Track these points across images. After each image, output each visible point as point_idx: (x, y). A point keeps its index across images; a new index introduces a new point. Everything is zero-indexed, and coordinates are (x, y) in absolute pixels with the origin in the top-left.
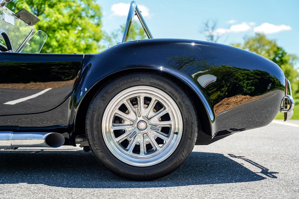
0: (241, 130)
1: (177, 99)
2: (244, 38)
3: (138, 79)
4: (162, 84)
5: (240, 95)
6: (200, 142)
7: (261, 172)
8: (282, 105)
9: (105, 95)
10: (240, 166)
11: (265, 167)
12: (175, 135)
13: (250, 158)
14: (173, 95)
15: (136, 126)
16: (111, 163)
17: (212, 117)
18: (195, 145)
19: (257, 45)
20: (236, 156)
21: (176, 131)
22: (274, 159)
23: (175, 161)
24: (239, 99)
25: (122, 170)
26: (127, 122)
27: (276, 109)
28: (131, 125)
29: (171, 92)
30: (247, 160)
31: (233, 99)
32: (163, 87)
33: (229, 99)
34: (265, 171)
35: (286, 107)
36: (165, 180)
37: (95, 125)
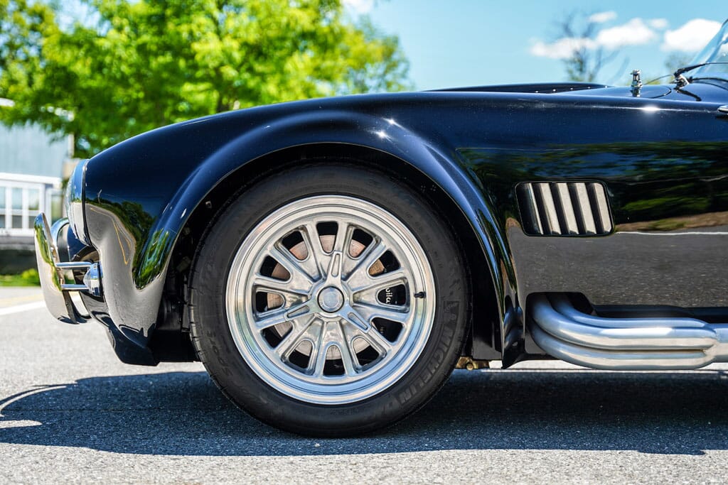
2: (668, 65)
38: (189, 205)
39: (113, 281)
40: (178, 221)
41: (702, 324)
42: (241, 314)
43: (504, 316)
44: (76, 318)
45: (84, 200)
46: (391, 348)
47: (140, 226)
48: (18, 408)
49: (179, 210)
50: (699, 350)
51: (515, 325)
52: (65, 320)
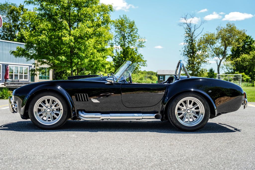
0: (226, 113)
1: (202, 101)
3: (188, 94)
4: (197, 96)
5: (226, 97)
6: (211, 117)
7: (234, 130)
8: (243, 102)
9: (176, 100)
10: (225, 128)
11: (236, 128)
12: (202, 115)
13: (229, 125)
14: (201, 100)
15: (186, 111)
16: (178, 125)
17: (215, 108)
18: (209, 118)
19: (228, 35)
20: (222, 124)
21: (202, 113)
22: (240, 125)
23: (202, 125)
24: (225, 99)
25: (183, 128)
26: (182, 110)
27: (241, 104)
28: (184, 111)
29: (200, 99)
30: (228, 126)
31: (222, 99)
32: (197, 97)
33: (221, 98)
34: (236, 129)
35: (244, 103)
36: (198, 131)
37: (173, 111)
38: (30, 95)
39: (18, 107)
40: (29, 96)
41: (100, 114)
42: (36, 113)
43: (72, 113)
44: (14, 112)
45: (14, 95)
46: (57, 117)
47: (23, 98)
48: (5, 126)
49: (29, 95)
50: (99, 118)
51: (75, 114)
52: (13, 113)
